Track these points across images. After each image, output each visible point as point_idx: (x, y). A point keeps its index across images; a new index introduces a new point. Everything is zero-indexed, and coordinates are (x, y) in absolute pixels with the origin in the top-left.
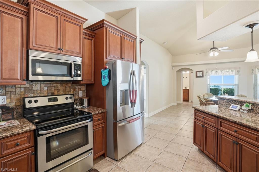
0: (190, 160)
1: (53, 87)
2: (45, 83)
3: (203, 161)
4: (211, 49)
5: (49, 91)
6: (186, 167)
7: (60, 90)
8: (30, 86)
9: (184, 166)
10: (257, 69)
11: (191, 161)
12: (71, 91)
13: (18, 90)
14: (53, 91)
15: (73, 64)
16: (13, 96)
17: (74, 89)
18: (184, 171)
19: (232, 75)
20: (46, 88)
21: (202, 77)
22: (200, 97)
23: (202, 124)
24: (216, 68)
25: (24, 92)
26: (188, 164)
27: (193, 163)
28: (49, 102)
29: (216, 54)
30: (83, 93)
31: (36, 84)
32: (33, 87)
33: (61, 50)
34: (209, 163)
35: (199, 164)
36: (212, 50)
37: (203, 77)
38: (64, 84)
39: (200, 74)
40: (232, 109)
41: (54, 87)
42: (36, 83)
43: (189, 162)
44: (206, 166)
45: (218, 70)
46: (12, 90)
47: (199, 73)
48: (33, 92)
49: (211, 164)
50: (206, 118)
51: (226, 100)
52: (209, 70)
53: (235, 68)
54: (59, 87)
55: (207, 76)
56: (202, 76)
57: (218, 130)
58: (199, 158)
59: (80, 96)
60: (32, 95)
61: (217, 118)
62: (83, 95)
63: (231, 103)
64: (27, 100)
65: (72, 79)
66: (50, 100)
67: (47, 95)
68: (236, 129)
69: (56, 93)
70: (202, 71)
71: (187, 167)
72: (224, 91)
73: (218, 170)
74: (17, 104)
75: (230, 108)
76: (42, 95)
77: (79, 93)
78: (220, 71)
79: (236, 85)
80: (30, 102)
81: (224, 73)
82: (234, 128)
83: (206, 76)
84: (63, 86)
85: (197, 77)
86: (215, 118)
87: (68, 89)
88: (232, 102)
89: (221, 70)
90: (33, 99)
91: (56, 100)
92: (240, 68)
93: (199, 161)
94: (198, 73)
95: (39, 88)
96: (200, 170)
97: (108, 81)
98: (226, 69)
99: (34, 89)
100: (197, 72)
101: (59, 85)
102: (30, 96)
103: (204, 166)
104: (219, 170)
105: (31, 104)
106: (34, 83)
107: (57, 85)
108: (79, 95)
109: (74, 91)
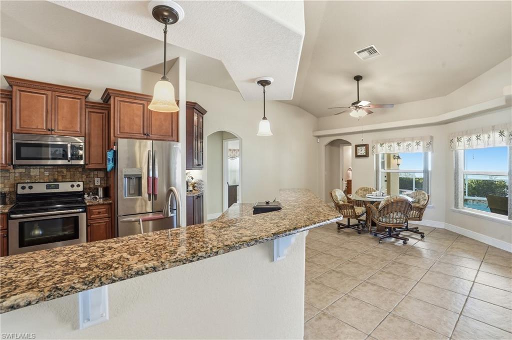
1: (56, 173)
2: (46, 167)
5: (51, 177)
7: (66, 176)
8: (27, 170)
10: (456, 139)
12: (82, 178)
13: (12, 176)
14: (56, 177)
15: (69, 145)
16: (6, 181)
17: (87, 176)
19: (417, 151)
20: (47, 174)
21: (367, 156)
25: (19, 178)
28: (47, 189)
30: (101, 181)
31: (33, 169)
32: (30, 172)
33: (53, 130)
38: (71, 169)
39: (362, 151)
41: (58, 172)
42: (34, 167)
45: (393, 142)
46: (5, 175)
47: (360, 150)
48: (30, 177)
52: (377, 142)
53: (422, 138)
54: (65, 172)
55: (374, 155)
56: (365, 154)
59: (96, 184)
60: (29, 181)
62: (101, 183)
64: (20, 186)
65: (70, 163)
66: (48, 187)
67: (48, 181)
69: (60, 178)
70: (366, 145)
74: (11, 190)
76: (42, 181)
77: (94, 181)
78: (396, 144)
80: (23, 188)
81: (403, 148)
83: (372, 154)
84: (70, 171)
85: (357, 156)
87: (79, 175)
89: (398, 143)
90: (27, 186)
91: (57, 187)
92: (432, 138)
94: (358, 148)
95: (38, 173)
97: (113, 165)
98: (408, 141)
99: (32, 174)
100: (357, 146)
101: (64, 170)
102: (26, 182)
105: (25, 190)
106: (32, 167)
107: (62, 169)
108: (94, 184)
109: (87, 177)
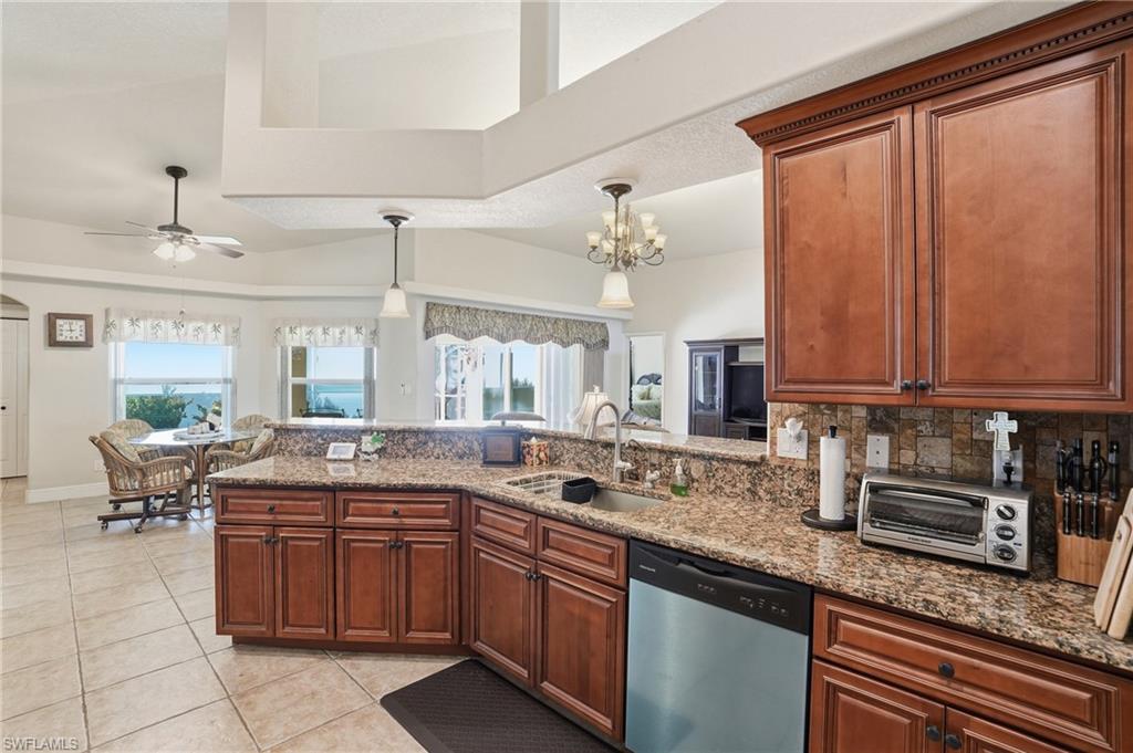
0: (242, 696)
3: (284, 668)
4: (162, 228)
6: (258, 723)
9: (249, 727)
10: (288, 329)
11: (253, 696)
18: (264, 737)
21: (87, 344)
22: (114, 443)
23: (264, 534)
24: (182, 312)
26: (253, 709)
27: (265, 694)
29: (184, 253)
34: (303, 663)
35: (284, 685)
36: (168, 235)
37: (91, 346)
39: (69, 331)
40: (336, 457)
43: (249, 703)
44: (306, 677)
45: (165, 318)
47: (66, 326)
49: (312, 659)
50: (281, 505)
51: (304, 434)
52: (123, 314)
53: (227, 319)
55: (112, 344)
56: (82, 339)
57: (334, 531)
58: (266, 667)
61: (330, 495)
63: (325, 440)
68: (394, 506)
70: (86, 318)
71: (261, 720)
72: (131, 411)
73: (339, 662)
75: (329, 456)
79: (226, 381)
82: (388, 505)
83: (104, 340)
85: (53, 342)
86: (320, 494)
88: (325, 436)
89: (175, 323)
92: (240, 320)
93: (275, 678)
94: (59, 322)
96: (305, 696)
98: (195, 320)
100: (52, 319)
103: (300, 677)
104: (341, 658)
